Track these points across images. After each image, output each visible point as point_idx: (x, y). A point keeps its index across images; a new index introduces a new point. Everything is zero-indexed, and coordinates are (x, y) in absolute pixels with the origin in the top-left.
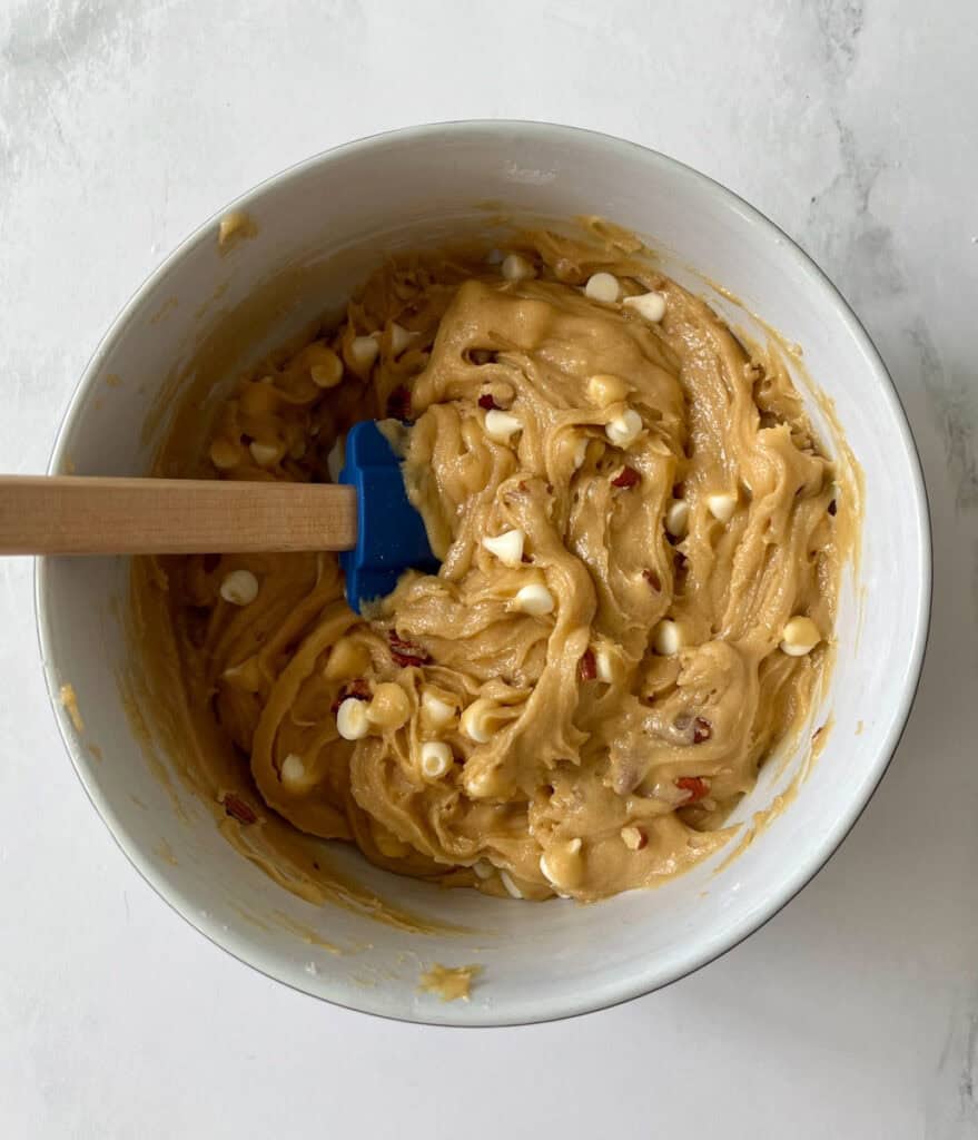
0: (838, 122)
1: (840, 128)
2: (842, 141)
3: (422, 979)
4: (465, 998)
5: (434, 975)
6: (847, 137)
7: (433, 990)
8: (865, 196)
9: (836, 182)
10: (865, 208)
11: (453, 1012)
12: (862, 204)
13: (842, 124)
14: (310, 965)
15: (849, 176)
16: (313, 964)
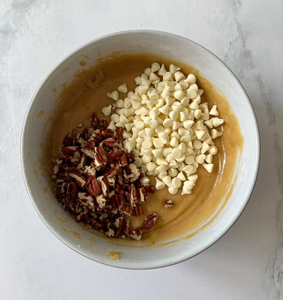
0: (237, 22)
1: (237, 24)
2: (238, 27)
3: (107, 254)
4: (118, 260)
5: (111, 253)
6: (239, 27)
7: (110, 256)
8: (244, 42)
9: (236, 38)
10: (244, 45)
11: (115, 263)
12: (243, 44)
13: (238, 22)
14: (79, 245)
15: (239, 36)
16: (80, 245)
